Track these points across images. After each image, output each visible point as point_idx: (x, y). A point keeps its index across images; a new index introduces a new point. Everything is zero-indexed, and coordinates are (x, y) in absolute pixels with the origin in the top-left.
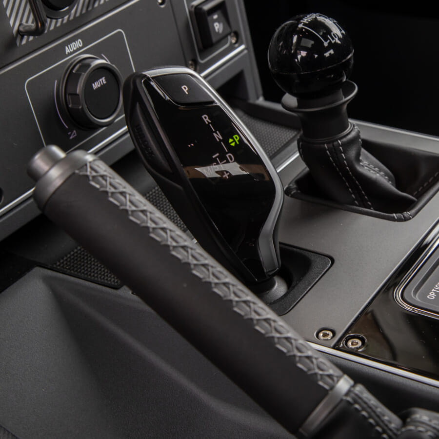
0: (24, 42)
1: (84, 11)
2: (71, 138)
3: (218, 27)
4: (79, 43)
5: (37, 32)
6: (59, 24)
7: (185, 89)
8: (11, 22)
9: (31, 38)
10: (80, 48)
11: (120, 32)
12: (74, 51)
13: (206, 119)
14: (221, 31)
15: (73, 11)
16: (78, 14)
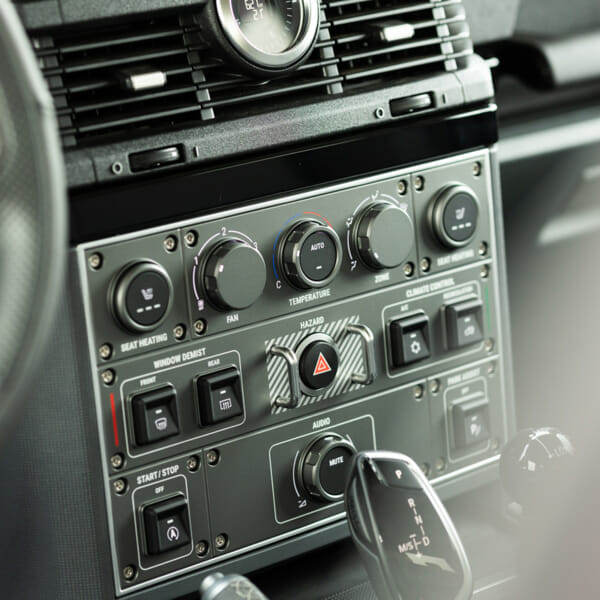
0: (278, 412)
1: (339, 393)
2: (301, 506)
3: (474, 429)
4: (327, 421)
5: (291, 405)
6: (312, 401)
7: (399, 473)
8: (271, 394)
9: (285, 410)
10: (327, 426)
11: (369, 418)
12: (321, 428)
13: (411, 502)
14: (477, 433)
15: (328, 392)
16: (332, 395)
